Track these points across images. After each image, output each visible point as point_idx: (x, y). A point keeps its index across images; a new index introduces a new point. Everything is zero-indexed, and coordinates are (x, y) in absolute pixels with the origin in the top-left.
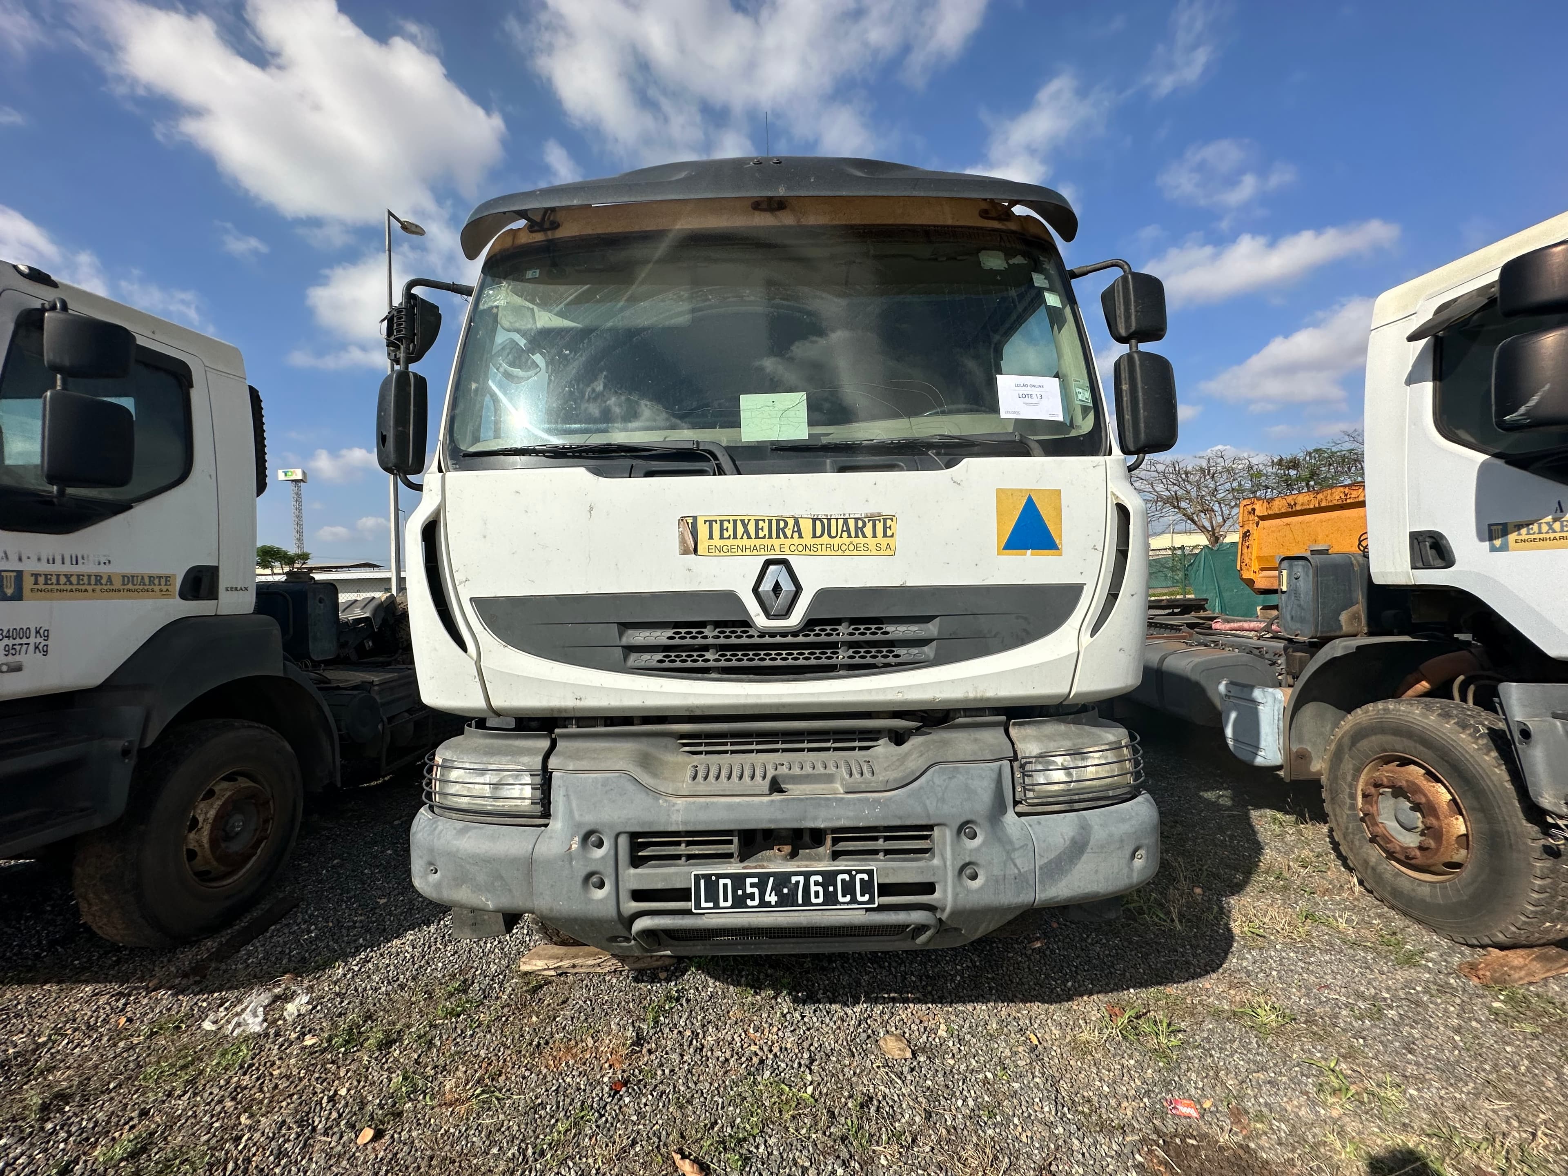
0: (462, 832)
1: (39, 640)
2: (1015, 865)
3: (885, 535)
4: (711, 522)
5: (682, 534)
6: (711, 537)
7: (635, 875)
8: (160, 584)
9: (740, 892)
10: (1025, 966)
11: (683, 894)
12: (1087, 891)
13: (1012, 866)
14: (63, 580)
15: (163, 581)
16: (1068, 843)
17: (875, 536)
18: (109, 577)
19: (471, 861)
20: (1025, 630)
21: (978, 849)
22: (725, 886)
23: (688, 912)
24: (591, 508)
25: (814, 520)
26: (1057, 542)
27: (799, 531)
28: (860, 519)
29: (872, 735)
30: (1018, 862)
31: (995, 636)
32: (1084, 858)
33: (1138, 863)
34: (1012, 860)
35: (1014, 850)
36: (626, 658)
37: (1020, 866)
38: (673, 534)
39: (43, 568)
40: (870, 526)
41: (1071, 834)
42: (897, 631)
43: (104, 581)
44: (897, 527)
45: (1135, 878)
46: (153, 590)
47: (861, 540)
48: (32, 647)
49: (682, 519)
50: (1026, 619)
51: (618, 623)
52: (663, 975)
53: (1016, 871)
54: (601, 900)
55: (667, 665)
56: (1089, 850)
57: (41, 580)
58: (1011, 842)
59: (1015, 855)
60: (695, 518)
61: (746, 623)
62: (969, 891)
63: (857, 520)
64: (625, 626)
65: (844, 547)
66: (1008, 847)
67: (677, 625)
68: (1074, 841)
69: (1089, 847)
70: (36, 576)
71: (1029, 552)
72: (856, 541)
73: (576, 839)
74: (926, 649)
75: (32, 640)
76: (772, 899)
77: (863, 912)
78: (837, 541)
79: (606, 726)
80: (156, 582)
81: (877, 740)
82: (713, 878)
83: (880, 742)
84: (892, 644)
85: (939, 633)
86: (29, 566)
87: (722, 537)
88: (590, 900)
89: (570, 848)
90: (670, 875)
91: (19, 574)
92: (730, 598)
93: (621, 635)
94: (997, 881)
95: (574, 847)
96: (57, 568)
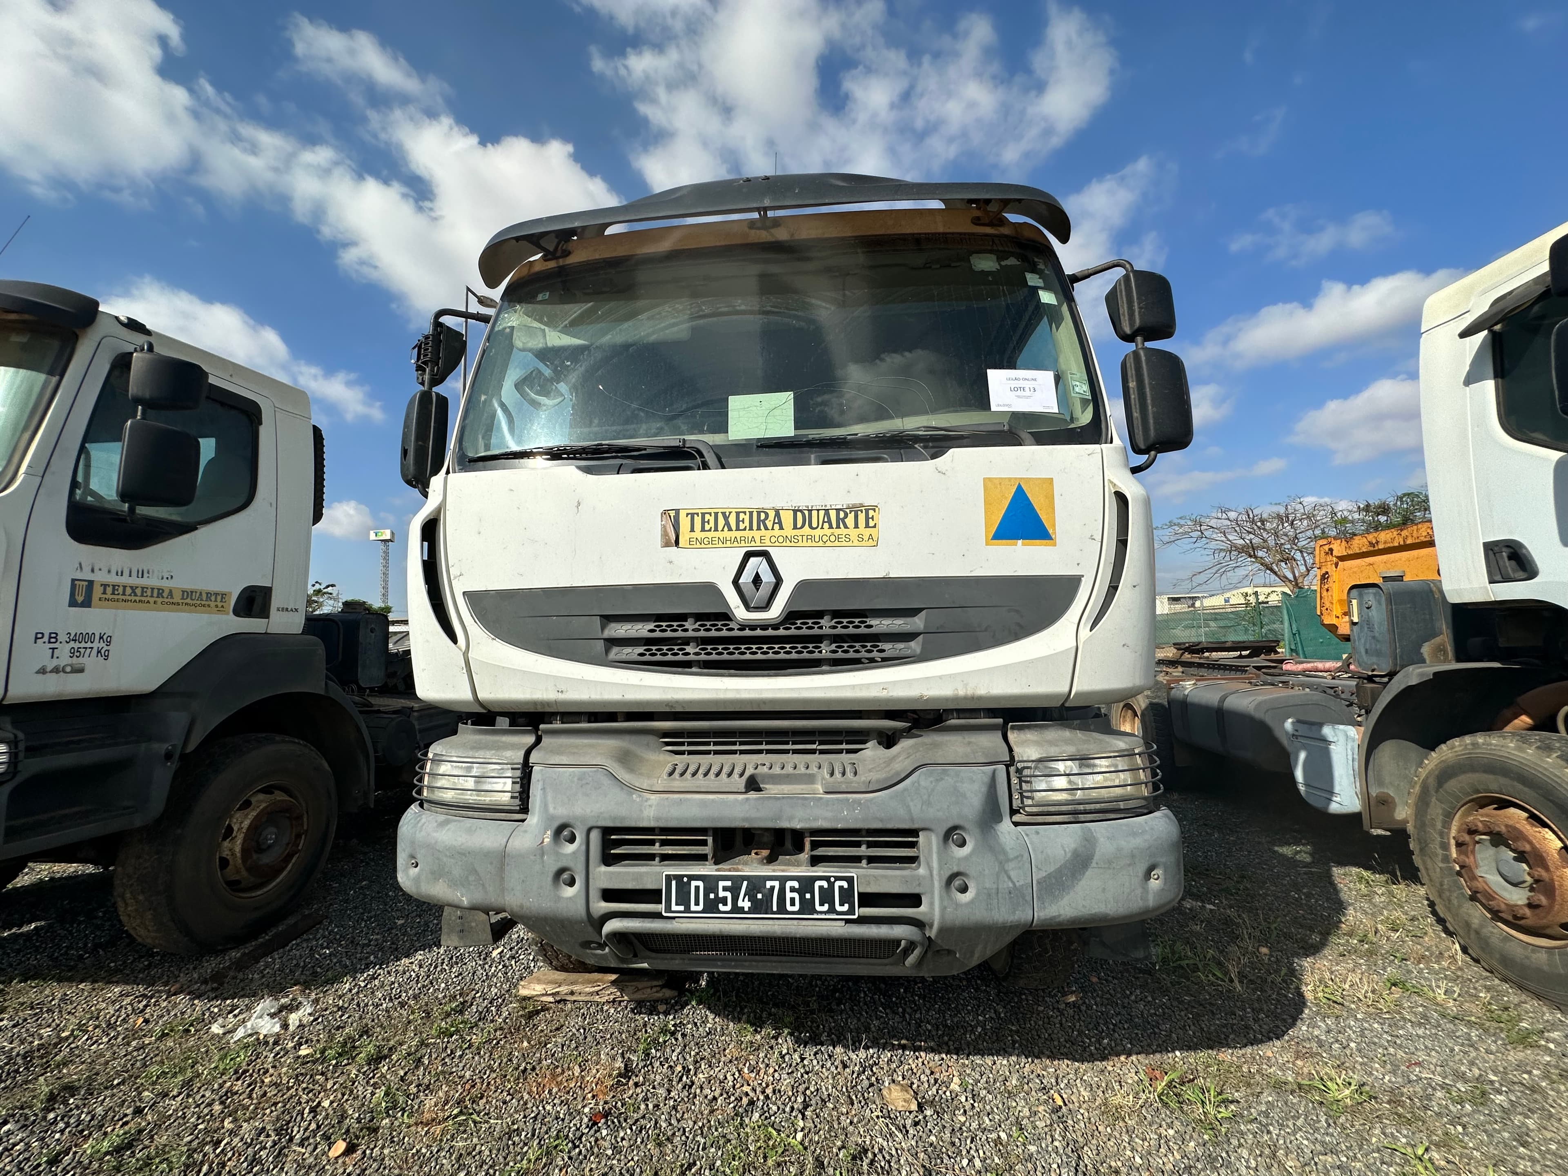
0: (442, 824)
1: (102, 644)
2: (1009, 878)
3: (867, 526)
4: (693, 515)
5: (664, 528)
6: (692, 530)
7: (605, 872)
8: (216, 601)
9: (712, 896)
10: (1057, 1021)
11: (653, 896)
12: (1093, 912)
13: (1006, 879)
14: (128, 591)
15: (219, 598)
16: (1069, 855)
17: (856, 526)
18: (171, 591)
19: (448, 854)
20: (1018, 624)
21: (967, 858)
22: (697, 888)
23: (658, 916)
24: (579, 504)
25: (795, 512)
26: (1051, 531)
27: (780, 523)
28: (841, 509)
29: (859, 737)
30: (1012, 874)
31: (986, 630)
32: (1089, 873)
33: (1155, 884)
34: (1006, 872)
35: (1008, 860)
36: (607, 651)
37: (1015, 880)
38: (656, 526)
39: (113, 579)
40: (851, 516)
41: (1073, 846)
42: (881, 625)
43: (165, 595)
44: (880, 518)
45: (1151, 902)
46: (209, 606)
47: (842, 531)
48: (95, 651)
49: (665, 512)
50: (1017, 611)
51: (601, 616)
52: (662, 1008)
53: (1011, 885)
54: (570, 898)
55: (647, 658)
56: (1094, 865)
57: (109, 590)
58: (1004, 852)
59: (1010, 866)
60: (677, 511)
61: (726, 616)
62: (958, 905)
63: (838, 510)
64: (608, 619)
65: (825, 538)
66: (1001, 857)
67: (659, 618)
68: (1076, 854)
69: (1094, 862)
70: (105, 586)
71: (1020, 542)
72: (837, 532)
73: (549, 832)
74: (912, 644)
75: (96, 645)
76: (746, 904)
77: (843, 923)
78: (818, 532)
79: (589, 722)
80: (213, 598)
81: (864, 742)
82: (685, 879)
83: (869, 745)
84: (877, 638)
85: (925, 627)
86: (100, 577)
87: (703, 530)
88: (559, 898)
89: (543, 842)
90: (641, 874)
91: (91, 583)
92: (711, 590)
93: (603, 628)
94: (989, 895)
95: (547, 840)
96: (125, 580)
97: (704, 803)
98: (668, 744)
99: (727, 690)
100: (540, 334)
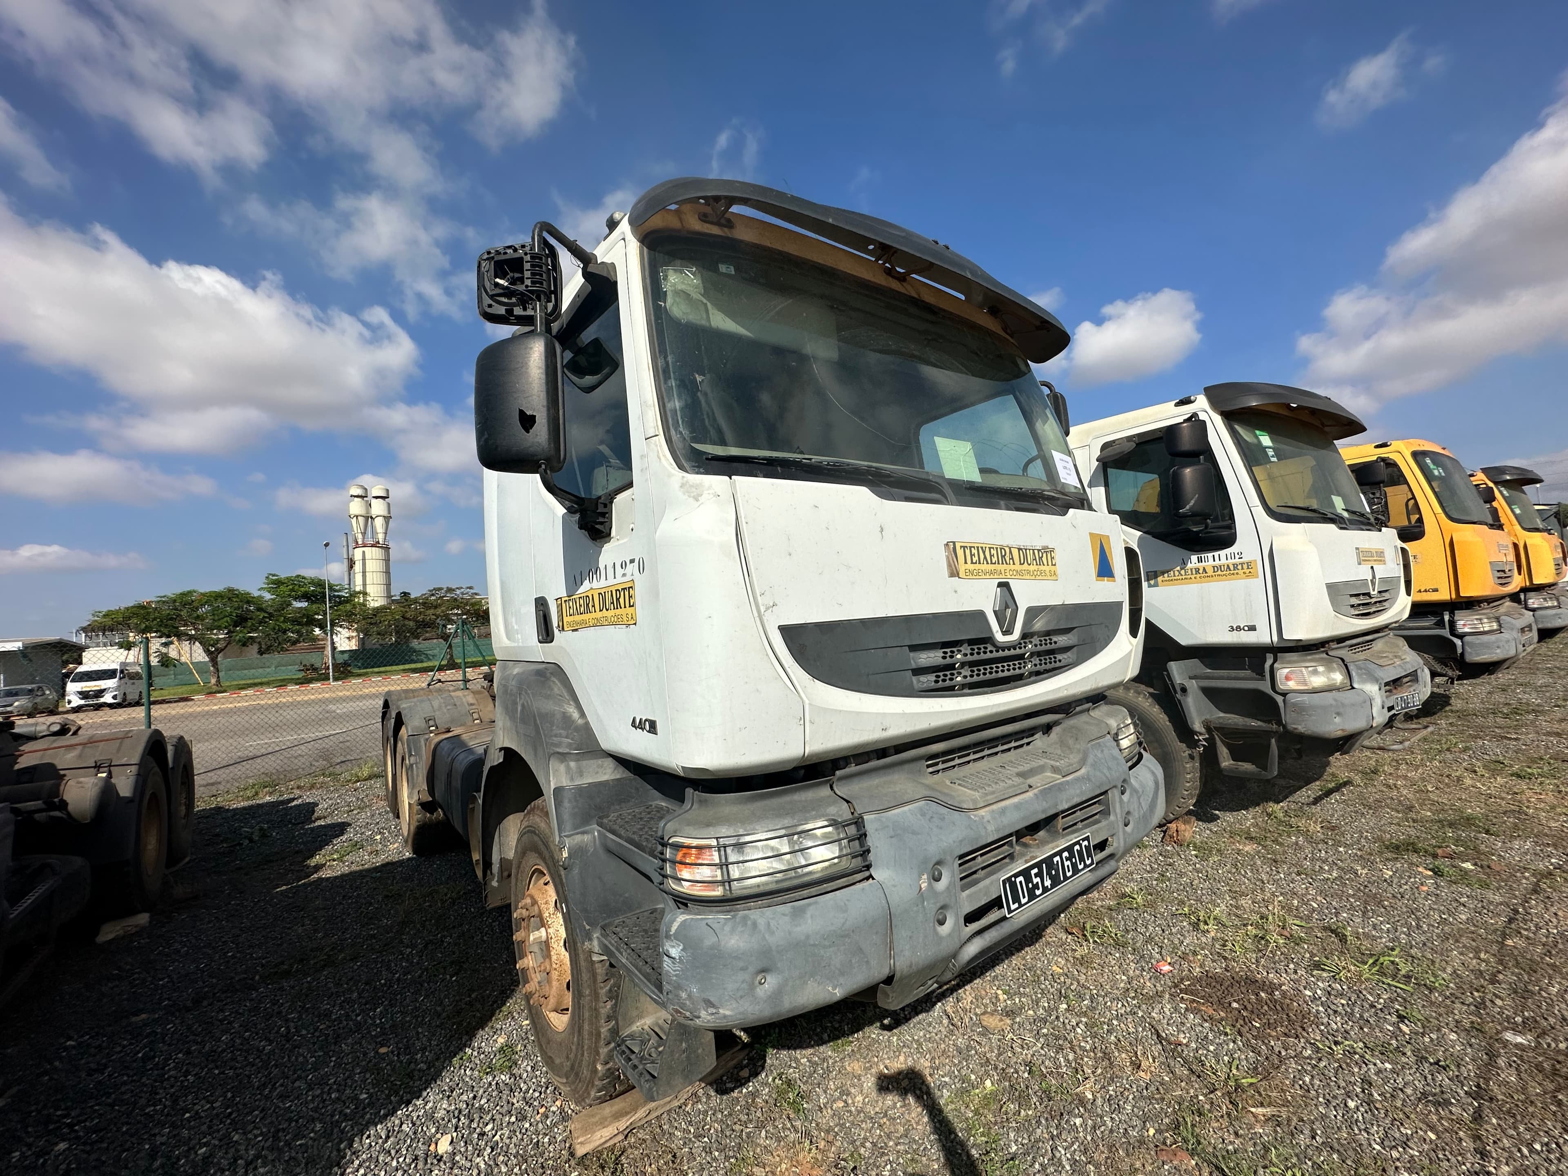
2: (1141, 808)
4: (964, 547)
5: (948, 557)
6: (966, 563)
7: (969, 896)
9: (1030, 886)
11: (997, 903)
20: (1106, 636)
21: (1129, 801)
22: (1021, 882)
23: (1004, 918)
24: (882, 530)
26: (1113, 571)
27: (1012, 559)
29: (1031, 732)
30: (1143, 805)
31: (1099, 641)
32: (1159, 793)
34: (1141, 804)
35: (1140, 796)
36: (912, 682)
37: (1144, 808)
38: (941, 557)
41: (1152, 777)
42: (1059, 641)
44: (1057, 558)
47: (1042, 568)
49: (947, 545)
50: (1106, 627)
51: (909, 646)
53: (1143, 812)
54: (950, 935)
55: (941, 684)
58: (1139, 791)
59: (1142, 799)
60: (954, 543)
61: (989, 640)
63: (1039, 550)
64: (913, 648)
66: (1138, 795)
67: (945, 645)
71: (1105, 579)
73: (925, 877)
74: (1069, 654)
76: (1048, 883)
77: (1089, 874)
78: (1032, 568)
79: (878, 759)
81: (1033, 735)
82: (1013, 879)
83: (1036, 736)
84: (1054, 652)
85: (1075, 641)
87: (972, 563)
88: (941, 938)
89: (921, 889)
90: (987, 888)
92: (980, 617)
93: (910, 658)
94: (1139, 822)
95: (924, 886)
97: (1017, 807)
98: (928, 766)
99: (994, 705)
100: (702, 308)
